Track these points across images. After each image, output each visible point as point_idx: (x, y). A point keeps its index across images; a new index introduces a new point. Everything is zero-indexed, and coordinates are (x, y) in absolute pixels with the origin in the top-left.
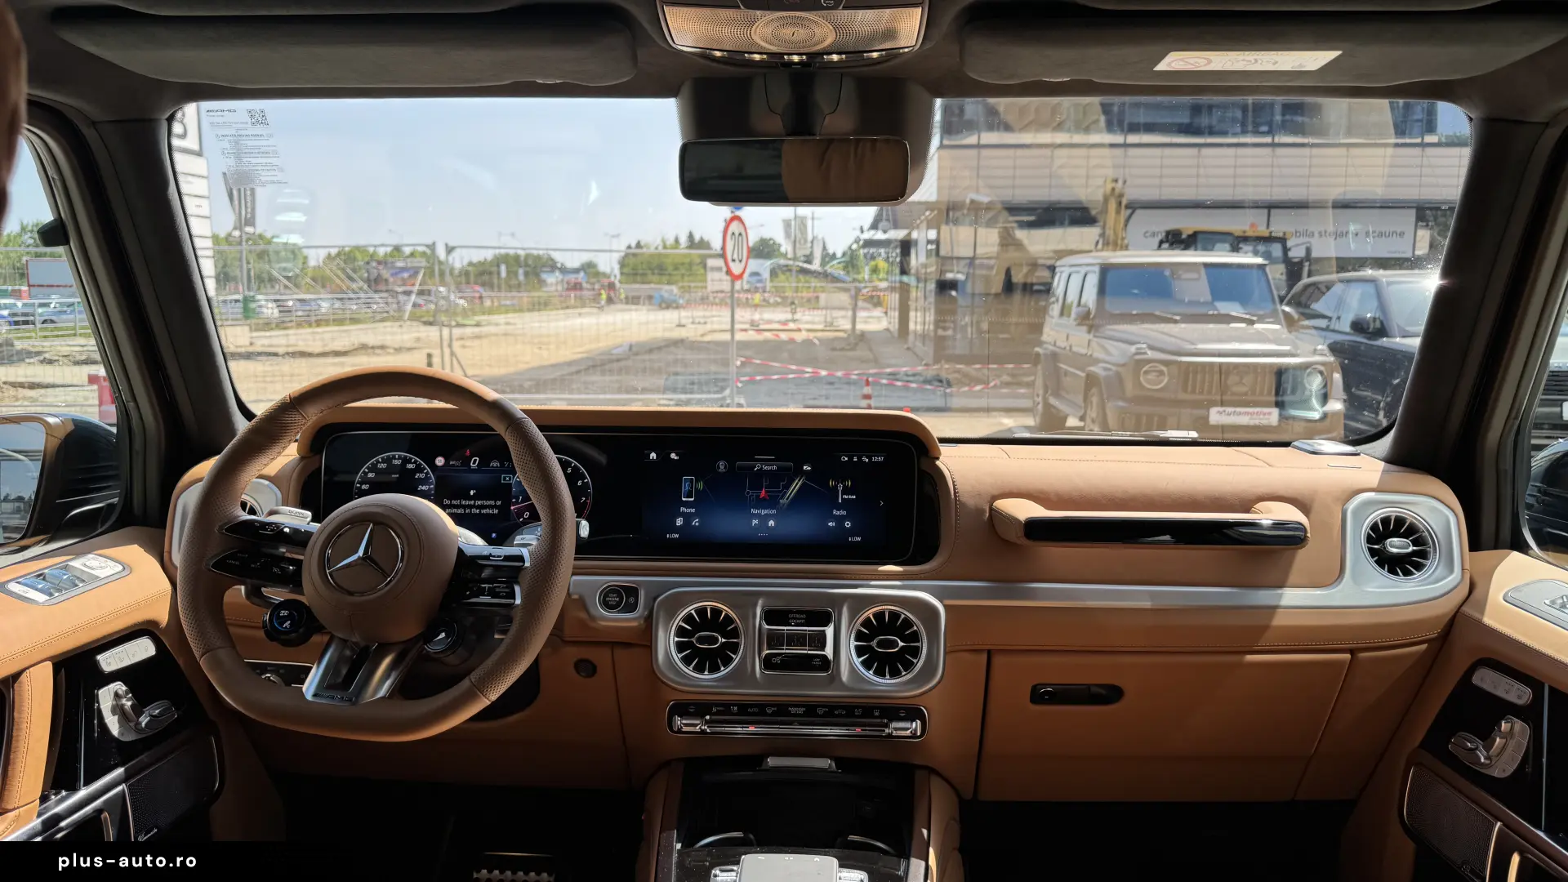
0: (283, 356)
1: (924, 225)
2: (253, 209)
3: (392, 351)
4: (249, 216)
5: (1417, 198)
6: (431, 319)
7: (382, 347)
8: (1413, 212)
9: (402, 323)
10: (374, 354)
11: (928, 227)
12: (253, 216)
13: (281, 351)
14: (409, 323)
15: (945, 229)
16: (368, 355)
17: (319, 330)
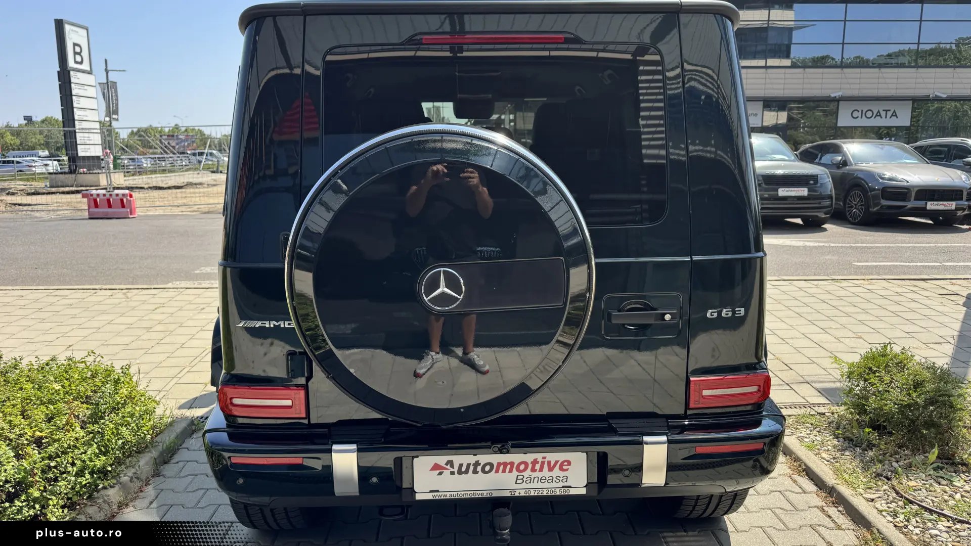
0: (147, 189)
1: (508, 112)
2: (117, 105)
3: (206, 186)
4: (114, 108)
5: (763, 95)
6: (215, 169)
7: (201, 184)
8: (761, 103)
9: (199, 172)
10: (197, 187)
11: (510, 113)
12: (117, 108)
13: (146, 186)
14: (203, 172)
15: (518, 114)
16: (194, 188)
17: (153, 176)
